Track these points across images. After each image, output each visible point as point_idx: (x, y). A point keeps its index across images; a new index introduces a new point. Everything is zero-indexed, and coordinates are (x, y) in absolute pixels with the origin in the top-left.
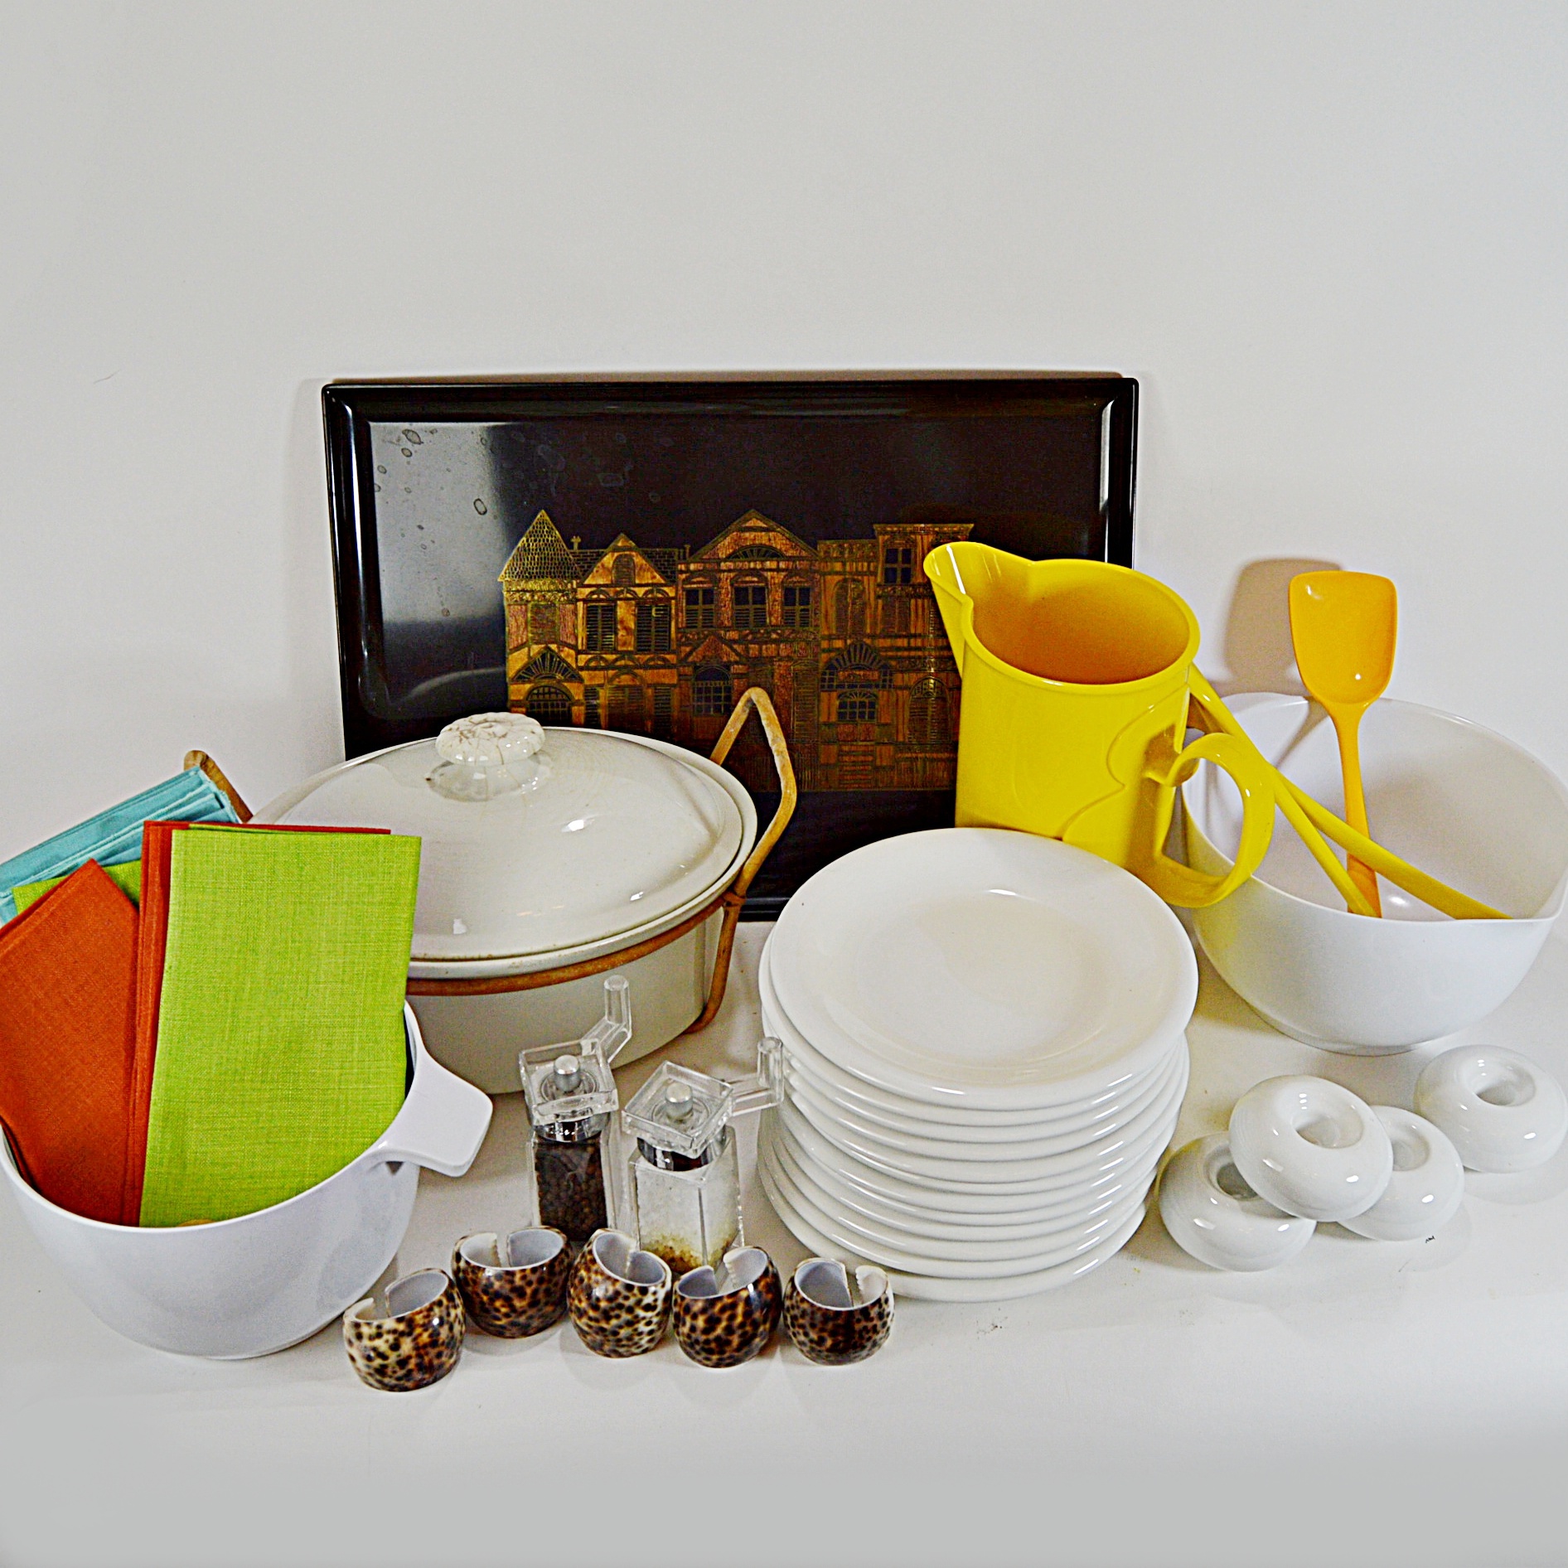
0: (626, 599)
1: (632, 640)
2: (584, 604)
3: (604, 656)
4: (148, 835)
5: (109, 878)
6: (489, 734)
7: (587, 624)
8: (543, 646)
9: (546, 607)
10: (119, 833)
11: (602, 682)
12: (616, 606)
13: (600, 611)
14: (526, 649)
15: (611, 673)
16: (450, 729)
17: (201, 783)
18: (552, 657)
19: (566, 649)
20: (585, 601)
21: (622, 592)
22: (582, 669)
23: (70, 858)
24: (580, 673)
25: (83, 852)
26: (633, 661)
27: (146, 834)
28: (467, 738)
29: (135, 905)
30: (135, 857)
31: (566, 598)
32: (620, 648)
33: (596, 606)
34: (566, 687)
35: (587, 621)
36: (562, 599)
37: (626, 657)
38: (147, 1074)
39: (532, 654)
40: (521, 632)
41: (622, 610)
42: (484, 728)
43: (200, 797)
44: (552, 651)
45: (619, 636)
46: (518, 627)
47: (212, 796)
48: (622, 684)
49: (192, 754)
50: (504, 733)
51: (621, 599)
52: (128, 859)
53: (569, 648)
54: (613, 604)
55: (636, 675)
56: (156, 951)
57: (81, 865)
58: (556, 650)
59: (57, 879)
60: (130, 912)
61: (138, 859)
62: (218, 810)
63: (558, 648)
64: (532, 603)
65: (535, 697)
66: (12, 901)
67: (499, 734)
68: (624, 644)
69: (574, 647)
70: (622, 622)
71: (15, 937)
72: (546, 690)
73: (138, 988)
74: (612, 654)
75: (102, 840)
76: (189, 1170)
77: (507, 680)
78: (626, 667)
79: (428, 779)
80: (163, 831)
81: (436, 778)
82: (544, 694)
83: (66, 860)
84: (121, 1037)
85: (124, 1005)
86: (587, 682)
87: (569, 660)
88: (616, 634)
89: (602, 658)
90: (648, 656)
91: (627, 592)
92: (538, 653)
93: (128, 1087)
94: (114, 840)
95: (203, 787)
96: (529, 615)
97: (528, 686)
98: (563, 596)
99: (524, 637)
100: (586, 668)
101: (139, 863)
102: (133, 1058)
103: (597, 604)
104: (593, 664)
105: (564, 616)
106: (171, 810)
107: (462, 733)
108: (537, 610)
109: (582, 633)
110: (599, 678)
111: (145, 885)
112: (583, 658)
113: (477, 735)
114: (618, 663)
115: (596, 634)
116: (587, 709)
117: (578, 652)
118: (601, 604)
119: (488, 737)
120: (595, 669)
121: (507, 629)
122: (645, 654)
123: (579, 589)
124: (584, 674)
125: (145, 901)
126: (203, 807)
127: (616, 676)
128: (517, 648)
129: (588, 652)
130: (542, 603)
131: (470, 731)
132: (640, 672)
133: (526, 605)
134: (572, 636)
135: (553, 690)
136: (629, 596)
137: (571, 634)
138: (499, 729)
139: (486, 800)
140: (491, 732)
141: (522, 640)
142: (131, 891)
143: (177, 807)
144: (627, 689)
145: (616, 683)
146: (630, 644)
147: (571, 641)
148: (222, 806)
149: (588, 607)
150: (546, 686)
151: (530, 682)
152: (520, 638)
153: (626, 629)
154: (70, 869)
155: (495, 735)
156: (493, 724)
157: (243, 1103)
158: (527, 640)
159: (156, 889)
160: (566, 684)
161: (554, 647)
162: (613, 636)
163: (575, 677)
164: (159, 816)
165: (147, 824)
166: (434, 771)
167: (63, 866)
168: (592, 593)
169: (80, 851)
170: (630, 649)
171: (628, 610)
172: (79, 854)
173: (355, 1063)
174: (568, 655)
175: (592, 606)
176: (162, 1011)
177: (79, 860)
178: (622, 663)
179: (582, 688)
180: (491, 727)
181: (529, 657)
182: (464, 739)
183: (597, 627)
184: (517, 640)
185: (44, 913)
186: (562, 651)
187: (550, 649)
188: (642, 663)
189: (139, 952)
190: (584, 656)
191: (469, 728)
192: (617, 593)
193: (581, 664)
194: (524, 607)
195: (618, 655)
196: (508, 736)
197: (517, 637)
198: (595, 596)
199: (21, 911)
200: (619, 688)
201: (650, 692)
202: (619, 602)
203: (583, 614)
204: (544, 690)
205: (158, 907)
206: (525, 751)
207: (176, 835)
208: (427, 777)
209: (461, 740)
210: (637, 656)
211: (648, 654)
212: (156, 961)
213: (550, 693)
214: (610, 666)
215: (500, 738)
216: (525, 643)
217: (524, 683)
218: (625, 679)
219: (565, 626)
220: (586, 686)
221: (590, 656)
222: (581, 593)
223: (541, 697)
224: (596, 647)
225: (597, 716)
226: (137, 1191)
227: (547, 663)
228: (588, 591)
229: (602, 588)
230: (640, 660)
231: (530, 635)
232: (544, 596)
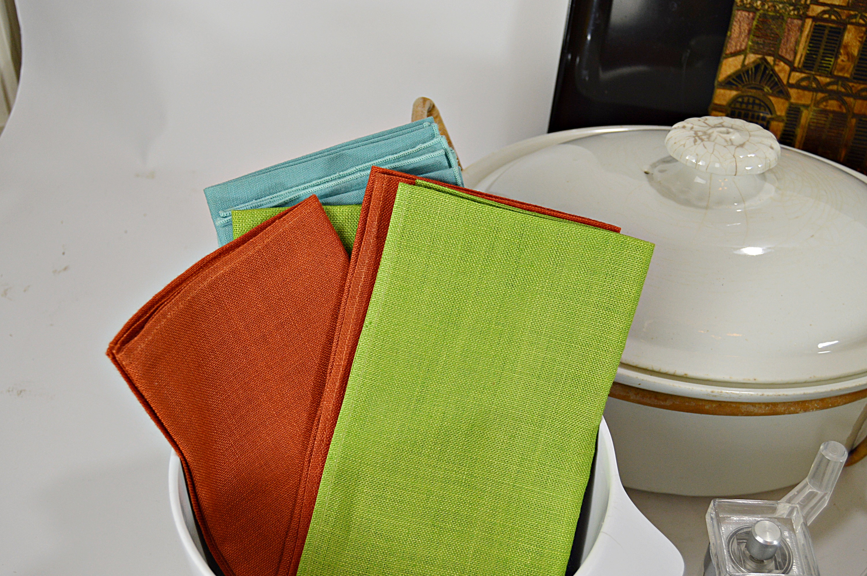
0: (859, 25)
1: (850, 66)
2: (813, 21)
3: (818, 78)
4: (373, 183)
5: (328, 219)
6: (726, 141)
7: (810, 43)
8: (760, 56)
9: (773, 18)
10: (345, 172)
11: (808, 102)
12: (845, 29)
13: (826, 32)
14: (742, 57)
15: (820, 95)
16: (684, 127)
17: (433, 136)
18: (766, 68)
19: (782, 64)
20: (814, 19)
21: (855, 16)
22: (792, 86)
23: (294, 189)
24: (789, 90)
25: (306, 185)
26: (845, 89)
27: (372, 181)
28: (702, 140)
29: (348, 251)
30: (355, 201)
31: (796, 13)
32: (835, 73)
33: (825, 27)
34: (770, 101)
35: (811, 39)
36: (792, 13)
37: (840, 83)
38: (328, 424)
39: (746, 62)
40: (742, 39)
41: (850, 35)
42: (721, 132)
43: (429, 152)
44: (768, 63)
45: (839, 61)
46: (740, 33)
47: (442, 152)
48: (828, 108)
49: (421, 101)
50: (741, 143)
51: (852, 24)
52: (349, 201)
53: (785, 63)
54: (842, 27)
55: (844, 103)
56: (361, 302)
57: (304, 198)
58: (772, 63)
59: (277, 209)
60: (341, 257)
61: (359, 204)
62: (446, 168)
63: (774, 61)
64: (761, 11)
65: (738, 105)
66: (229, 224)
67: (737, 143)
68: (842, 69)
69: (790, 63)
70: (846, 47)
71: (226, 263)
72: (751, 100)
73: (336, 337)
74: (827, 77)
75: (327, 176)
76: (352, 536)
77: (716, 83)
78: (837, 92)
79: (646, 173)
80: (389, 181)
81: (655, 172)
82: (748, 103)
83: (290, 190)
84: (310, 380)
85: (319, 348)
86: (793, 101)
87: (782, 75)
88: (837, 58)
89: (815, 80)
90: (862, 86)
91: (861, 18)
92: (754, 62)
93: (308, 432)
94: (339, 178)
95: (435, 141)
96: (755, 23)
97: (734, 93)
98: (794, 10)
99: (744, 44)
100: (797, 86)
101: (359, 208)
102: (318, 405)
103: (826, 24)
104: (804, 83)
105: (789, 30)
106: (398, 159)
107: (696, 133)
108: (764, 19)
109: (802, 50)
110: (807, 98)
111: (362, 232)
112: (796, 76)
113: (712, 138)
114: (830, 87)
115: (816, 55)
116: (786, 127)
117: (793, 69)
118: (830, 25)
119: (725, 144)
120: (805, 88)
121: (729, 33)
122: (860, 83)
123: (812, 6)
124: (793, 92)
125: (359, 249)
126: (430, 162)
127: (824, 99)
128: (734, 54)
129: (804, 70)
130: (771, 14)
131: (705, 133)
132: (850, 100)
133: (754, 13)
134: (792, 53)
135: (757, 101)
136: (861, 21)
137: (791, 50)
138: (735, 137)
139: (707, 208)
140: (728, 139)
141: (740, 47)
142: (346, 235)
143: (406, 157)
144: (831, 115)
145: (822, 106)
146: (847, 71)
147: (788, 57)
148: (450, 166)
149: (815, 26)
150: (751, 96)
151: (737, 89)
152: (739, 44)
153: (848, 54)
154: (291, 201)
155: (732, 143)
156: (731, 130)
157: (416, 477)
158: (746, 48)
159: (370, 238)
160: (771, 98)
161: (770, 59)
162: (833, 60)
163: (783, 93)
164: (386, 163)
165: (375, 170)
166: (654, 166)
167: (284, 196)
168: (824, 12)
169: (305, 183)
170: (846, 75)
171: (856, 37)
172: (302, 186)
173: (535, 464)
174: (783, 70)
175: (820, 26)
176: (355, 365)
177: (302, 193)
178: (835, 87)
179: (787, 105)
180: (728, 133)
181: (743, 65)
182: (699, 141)
183: (819, 48)
184: (736, 46)
185: (259, 243)
186: (778, 65)
187: (766, 60)
188: (854, 92)
189: (344, 300)
190: (797, 74)
191: (705, 129)
192: (850, 17)
193: (792, 81)
194: (751, 15)
195: (832, 80)
196: (746, 147)
197: (736, 43)
198: (826, 16)
199: (237, 235)
200: (824, 112)
201: (854, 121)
202: (849, 26)
203: (810, 31)
204: (749, 99)
205: (370, 258)
206: (760, 166)
207: (403, 189)
208: (646, 170)
209: (695, 141)
210: (851, 84)
211: (863, 84)
212: (357, 314)
213: (754, 103)
214: (821, 88)
215: (738, 147)
216: (743, 50)
217: (731, 89)
218: (833, 105)
219: (787, 40)
220: (792, 104)
221: (803, 75)
222: (813, 10)
223: (744, 106)
224: (813, 67)
225: (794, 135)
226: (298, 543)
227: (759, 75)
228: (820, 9)
229: (836, 9)
230: (853, 89)
231: (750, 43)
232: (775, 7)
